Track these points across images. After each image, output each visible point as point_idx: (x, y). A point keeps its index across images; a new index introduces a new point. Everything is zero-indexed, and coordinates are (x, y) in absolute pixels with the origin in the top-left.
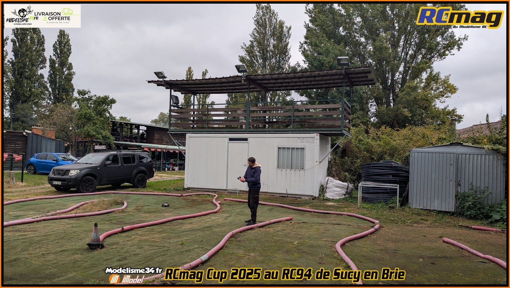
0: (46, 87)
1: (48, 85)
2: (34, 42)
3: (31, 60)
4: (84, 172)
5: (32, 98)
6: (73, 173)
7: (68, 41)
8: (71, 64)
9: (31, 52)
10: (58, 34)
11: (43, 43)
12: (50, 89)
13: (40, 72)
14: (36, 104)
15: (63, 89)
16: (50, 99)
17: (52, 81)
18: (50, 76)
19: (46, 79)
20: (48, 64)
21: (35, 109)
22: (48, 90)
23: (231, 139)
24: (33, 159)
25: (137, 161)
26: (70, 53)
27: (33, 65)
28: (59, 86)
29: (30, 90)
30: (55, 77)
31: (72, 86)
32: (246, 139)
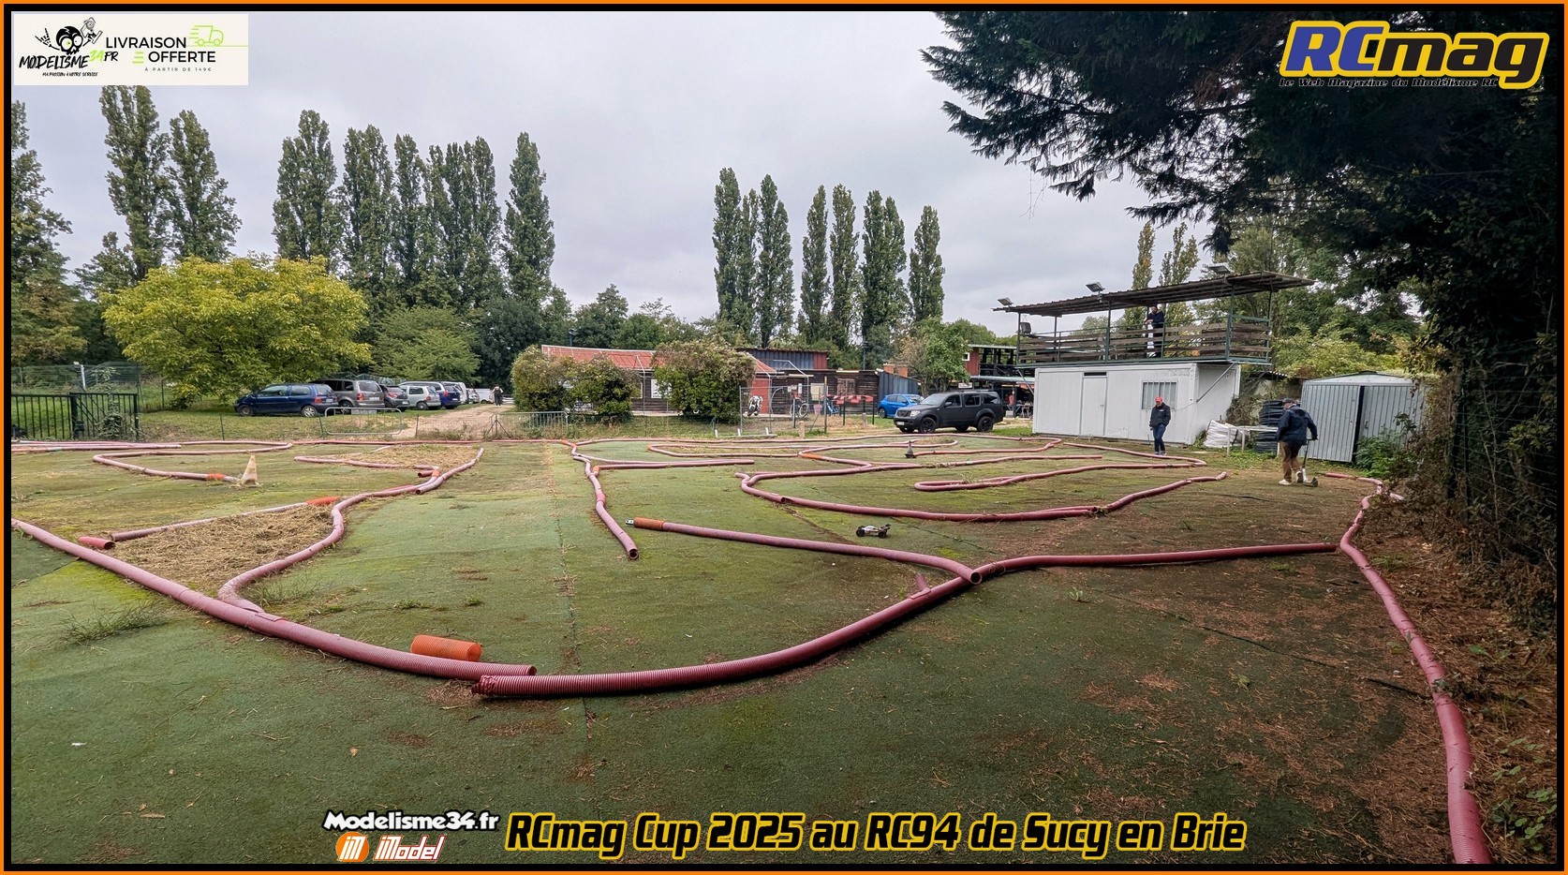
0: (906, 299)
1: (909, 294)
2: (890, 233)
3: (886, 262)
4: (924, 413)
5: (888, 318)
6: (914, 414)
7: (935, 222)
8: (939, 256)
9: (887, 250)
10: (922, 213)
11: (902, 232)
12: (911, 300)
13: (898, 276)
14: (893, 324)
15: (928, 297)
16: (912, 315)
17: (914, 288)
18: (911, 280)
19: (905, 286)
20: (908, 260)
21: (893, 331)
22: (908, 302)
23: (1086, 374)
24: (884, 402)
25: (981, 402)
26: (938, 239)
27: (889, 268)
28: (924, 293)
29: (886, 305)
30: (918, 280)
31: (941, 291)
32: (1104, 374)
